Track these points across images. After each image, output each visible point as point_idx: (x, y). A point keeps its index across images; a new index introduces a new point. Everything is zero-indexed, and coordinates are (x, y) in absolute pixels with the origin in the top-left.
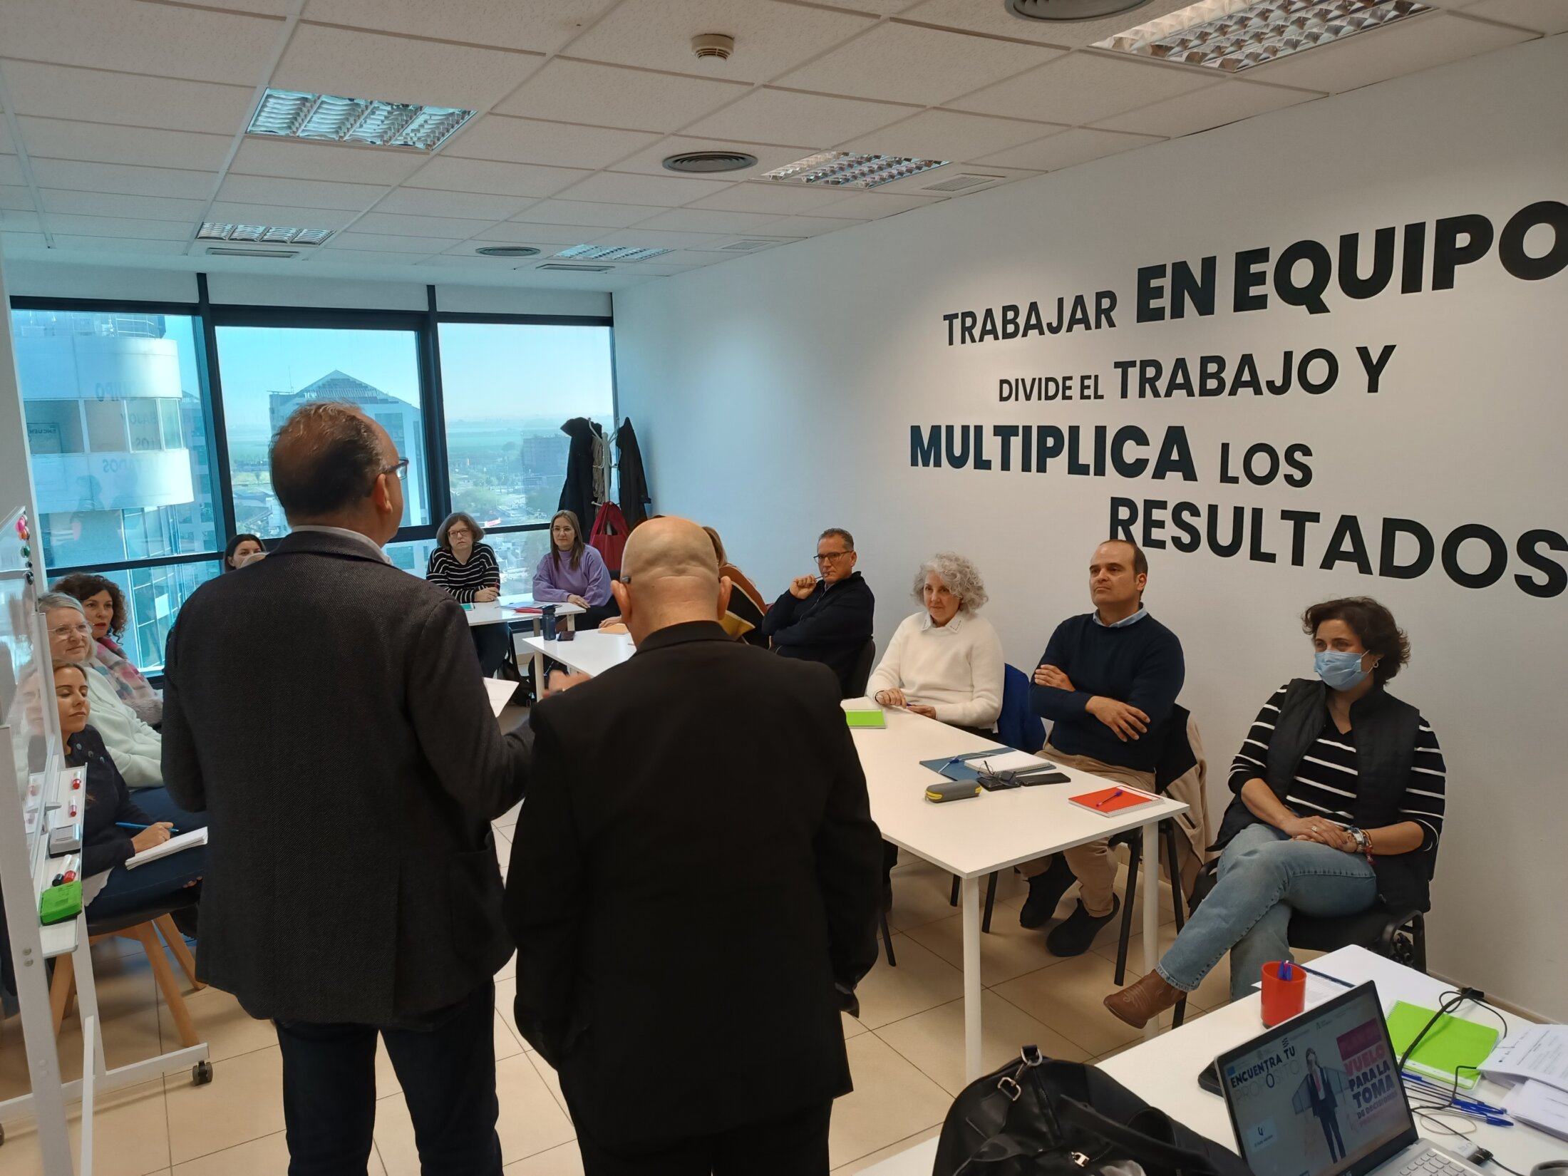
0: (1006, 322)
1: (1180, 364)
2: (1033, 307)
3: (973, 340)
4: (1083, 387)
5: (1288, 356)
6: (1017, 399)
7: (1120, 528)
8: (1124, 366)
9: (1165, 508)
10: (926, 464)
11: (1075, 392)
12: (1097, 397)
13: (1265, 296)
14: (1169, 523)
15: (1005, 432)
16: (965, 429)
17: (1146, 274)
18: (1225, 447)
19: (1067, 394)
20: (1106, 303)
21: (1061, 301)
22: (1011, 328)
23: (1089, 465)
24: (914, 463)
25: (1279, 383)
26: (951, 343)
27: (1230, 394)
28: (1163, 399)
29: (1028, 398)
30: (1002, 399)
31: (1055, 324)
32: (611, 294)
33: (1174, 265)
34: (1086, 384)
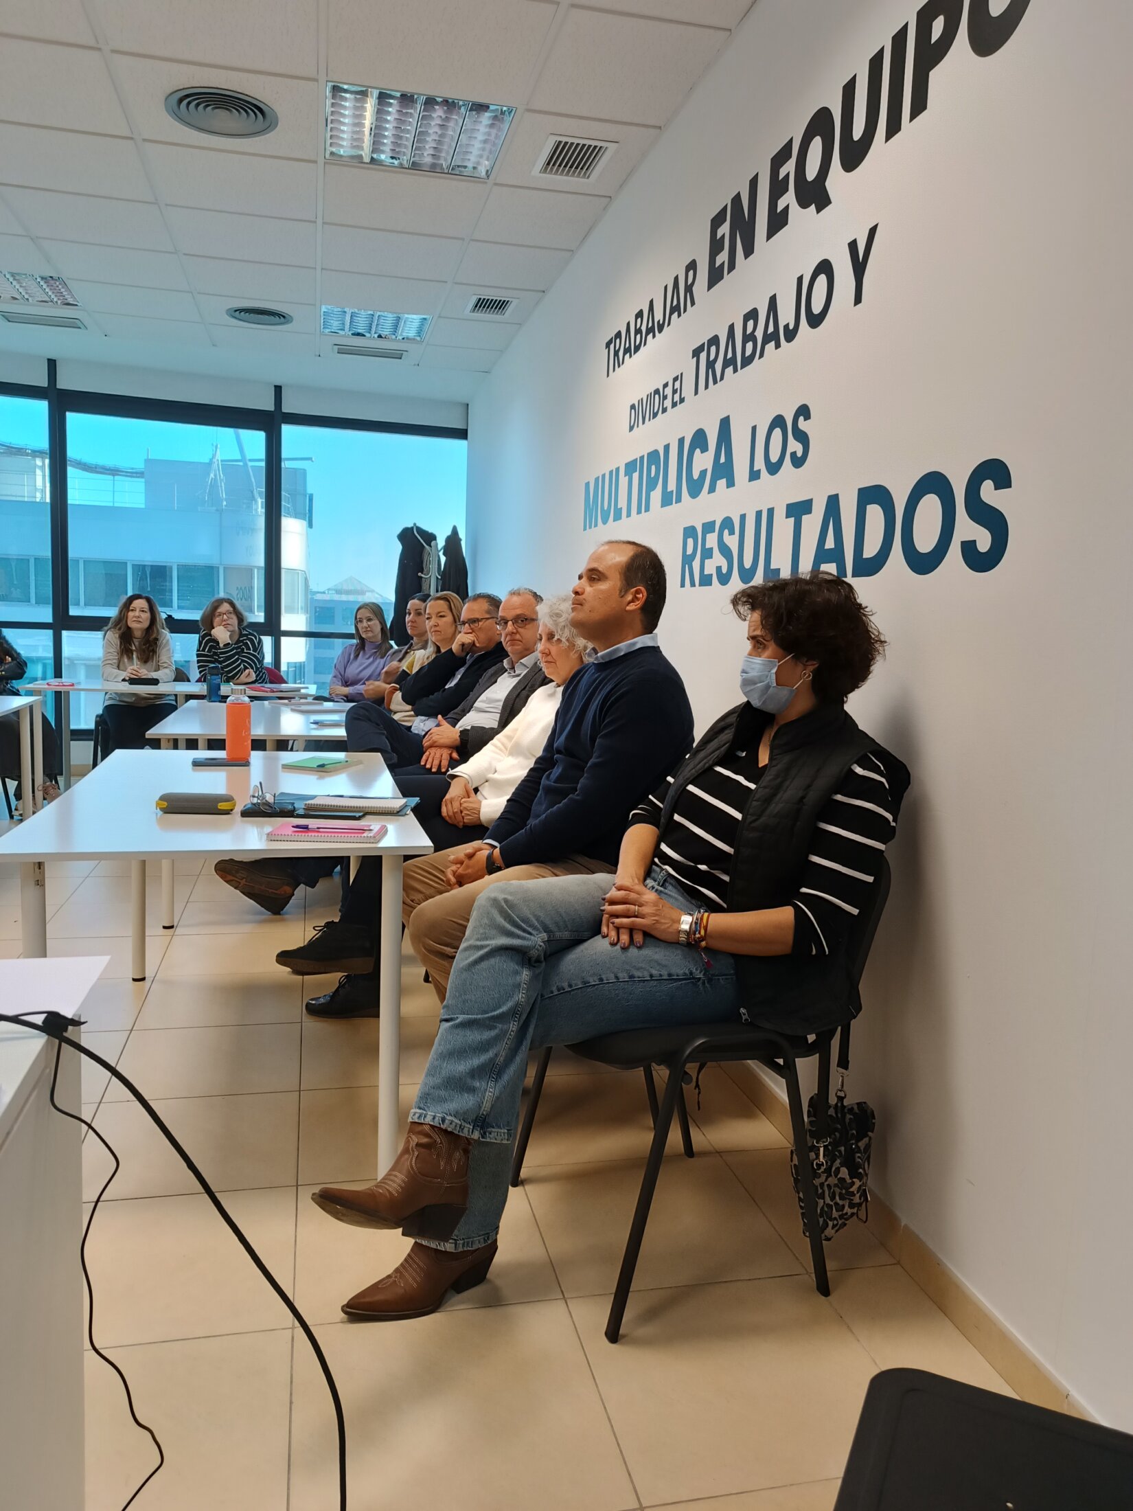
0: (638, 331)
1: (731, 328)
2: (651, 302)
3: (619, 366)
4: (675, 392)
5: (800, 279)
6: (638, 426)
7: (687, 566)
8: (696, 353)
9: (714, 532)
10: (590, 528)
11: (668, 403)
12: (682, 400)
13: (787, 207)
14: (716, 552)
15: (631, 467)
16: (611, 472)
17: (717, 221)
18: (754, 429)
19: (665, 407)
20: (691, 273)
21: (666, 287)
22: (638, 336)
23: (673, 491)
24: (585, 529)
25: (791, 327)
26: (608, 376)
27: (760, 358)
28: (719, 384)
29: (643, 423)
30: (631, 428)
31: (661, 322)
32: (468, 405)
33: (733, 200)
34: (675, 388)
